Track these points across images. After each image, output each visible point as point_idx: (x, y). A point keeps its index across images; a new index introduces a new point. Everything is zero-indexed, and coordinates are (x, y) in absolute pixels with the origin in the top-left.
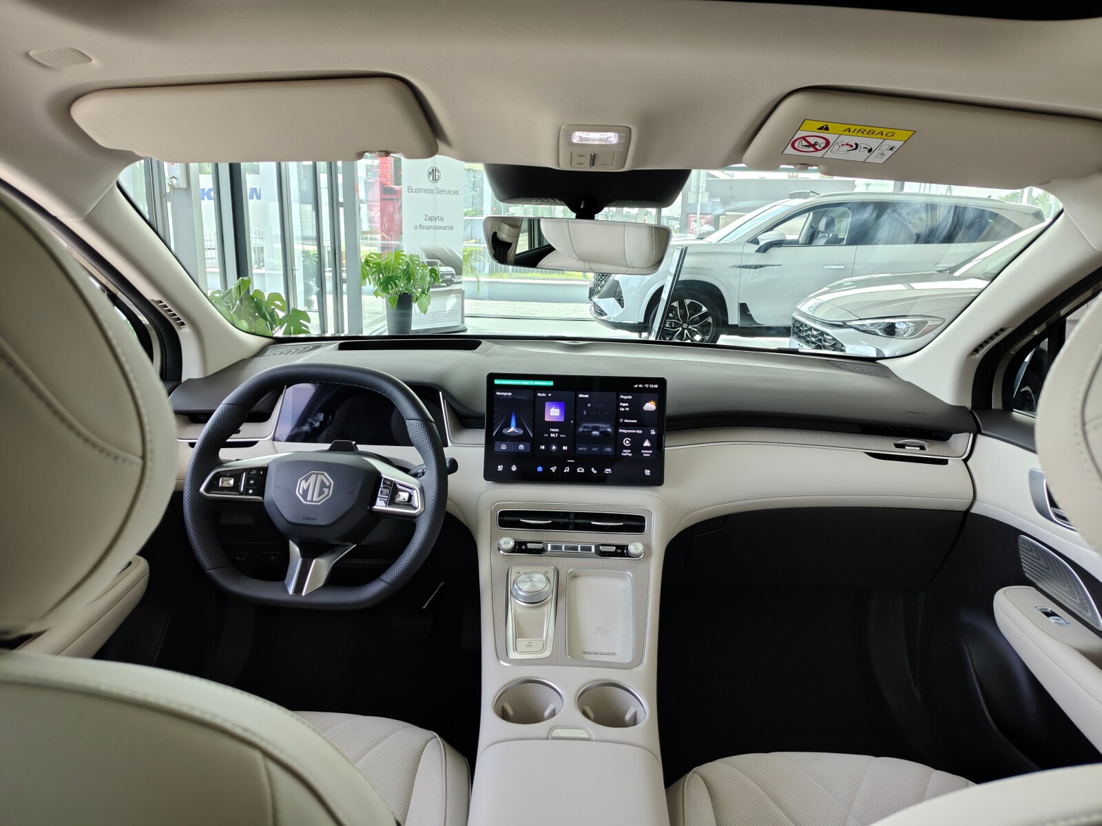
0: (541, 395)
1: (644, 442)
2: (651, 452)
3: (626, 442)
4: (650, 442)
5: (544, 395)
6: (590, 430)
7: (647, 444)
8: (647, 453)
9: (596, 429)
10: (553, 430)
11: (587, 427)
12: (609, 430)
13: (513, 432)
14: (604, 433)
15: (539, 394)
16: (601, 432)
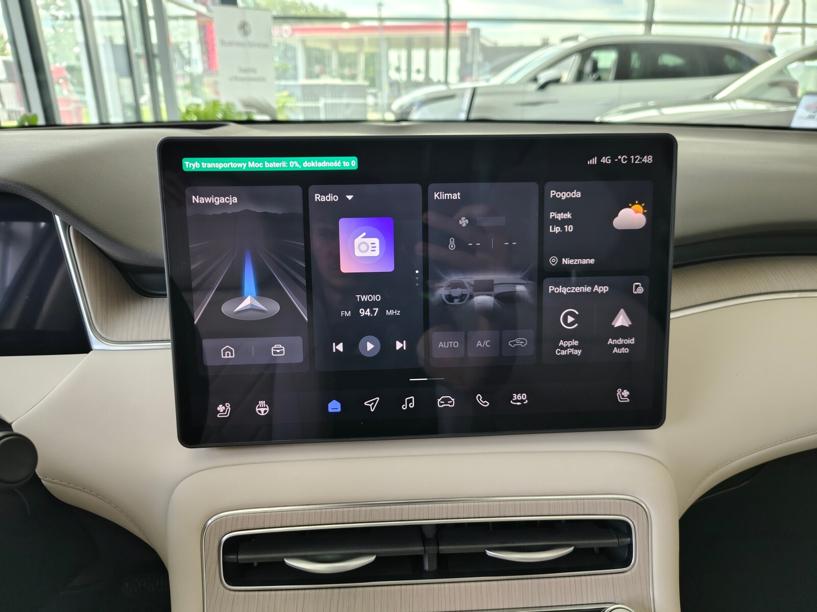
0: (324, 199)
1: (614, 315)
2: (632, 341)
3: (568, 319)
4: (630, 315)
5: (331, 198)
6: (468, 291)
7: (622, 320)
8: (621, 346)
9: (486, 287)
10: (365, 298)
11: (461, 285)
12: (520, 288)
13: (252, 309)
14: (507, 299)
15: (317, 197)
16: (498, 297)
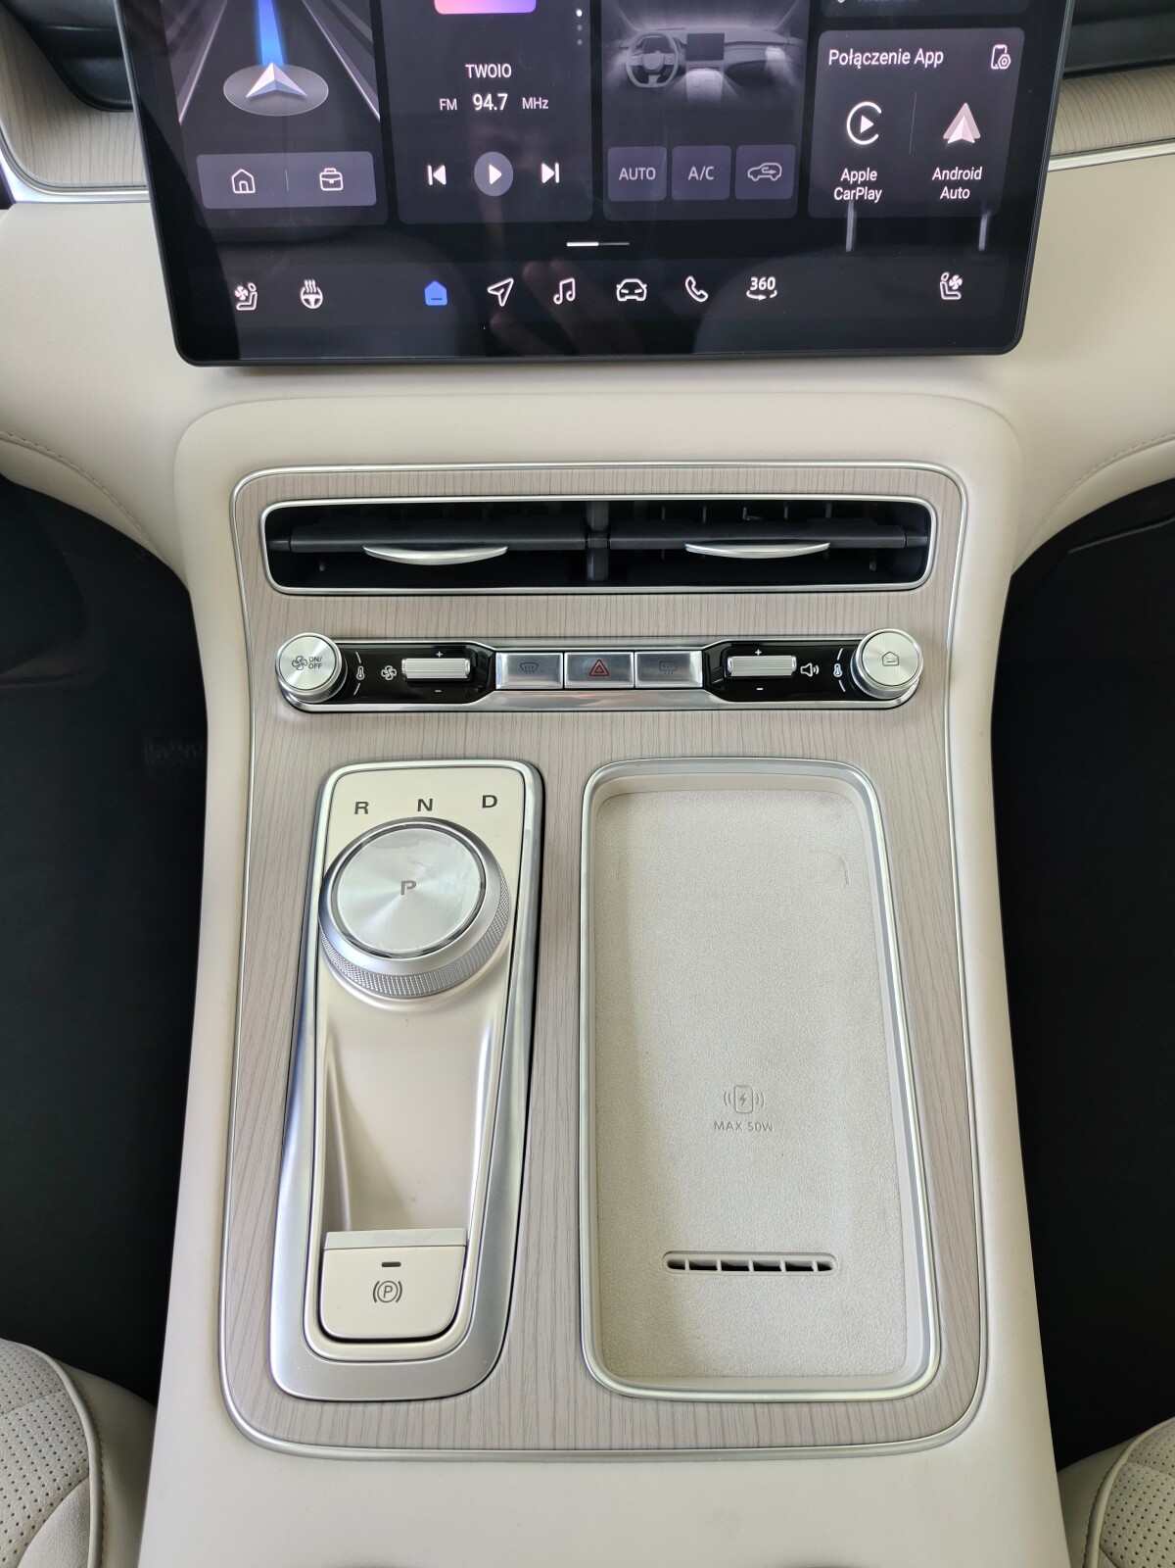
1: (949, 117)
2: (976, 174)
3: (861, 127)
4: (980, 117)
6: (674, 59)
7: (963, 129)
8: (955, 184)
9: (706, 50)
10: (482, 71)
11: (658, 44)
12: (775, 55)
13: (279, 92)
14: (749, 77)
16: (733, 73)
